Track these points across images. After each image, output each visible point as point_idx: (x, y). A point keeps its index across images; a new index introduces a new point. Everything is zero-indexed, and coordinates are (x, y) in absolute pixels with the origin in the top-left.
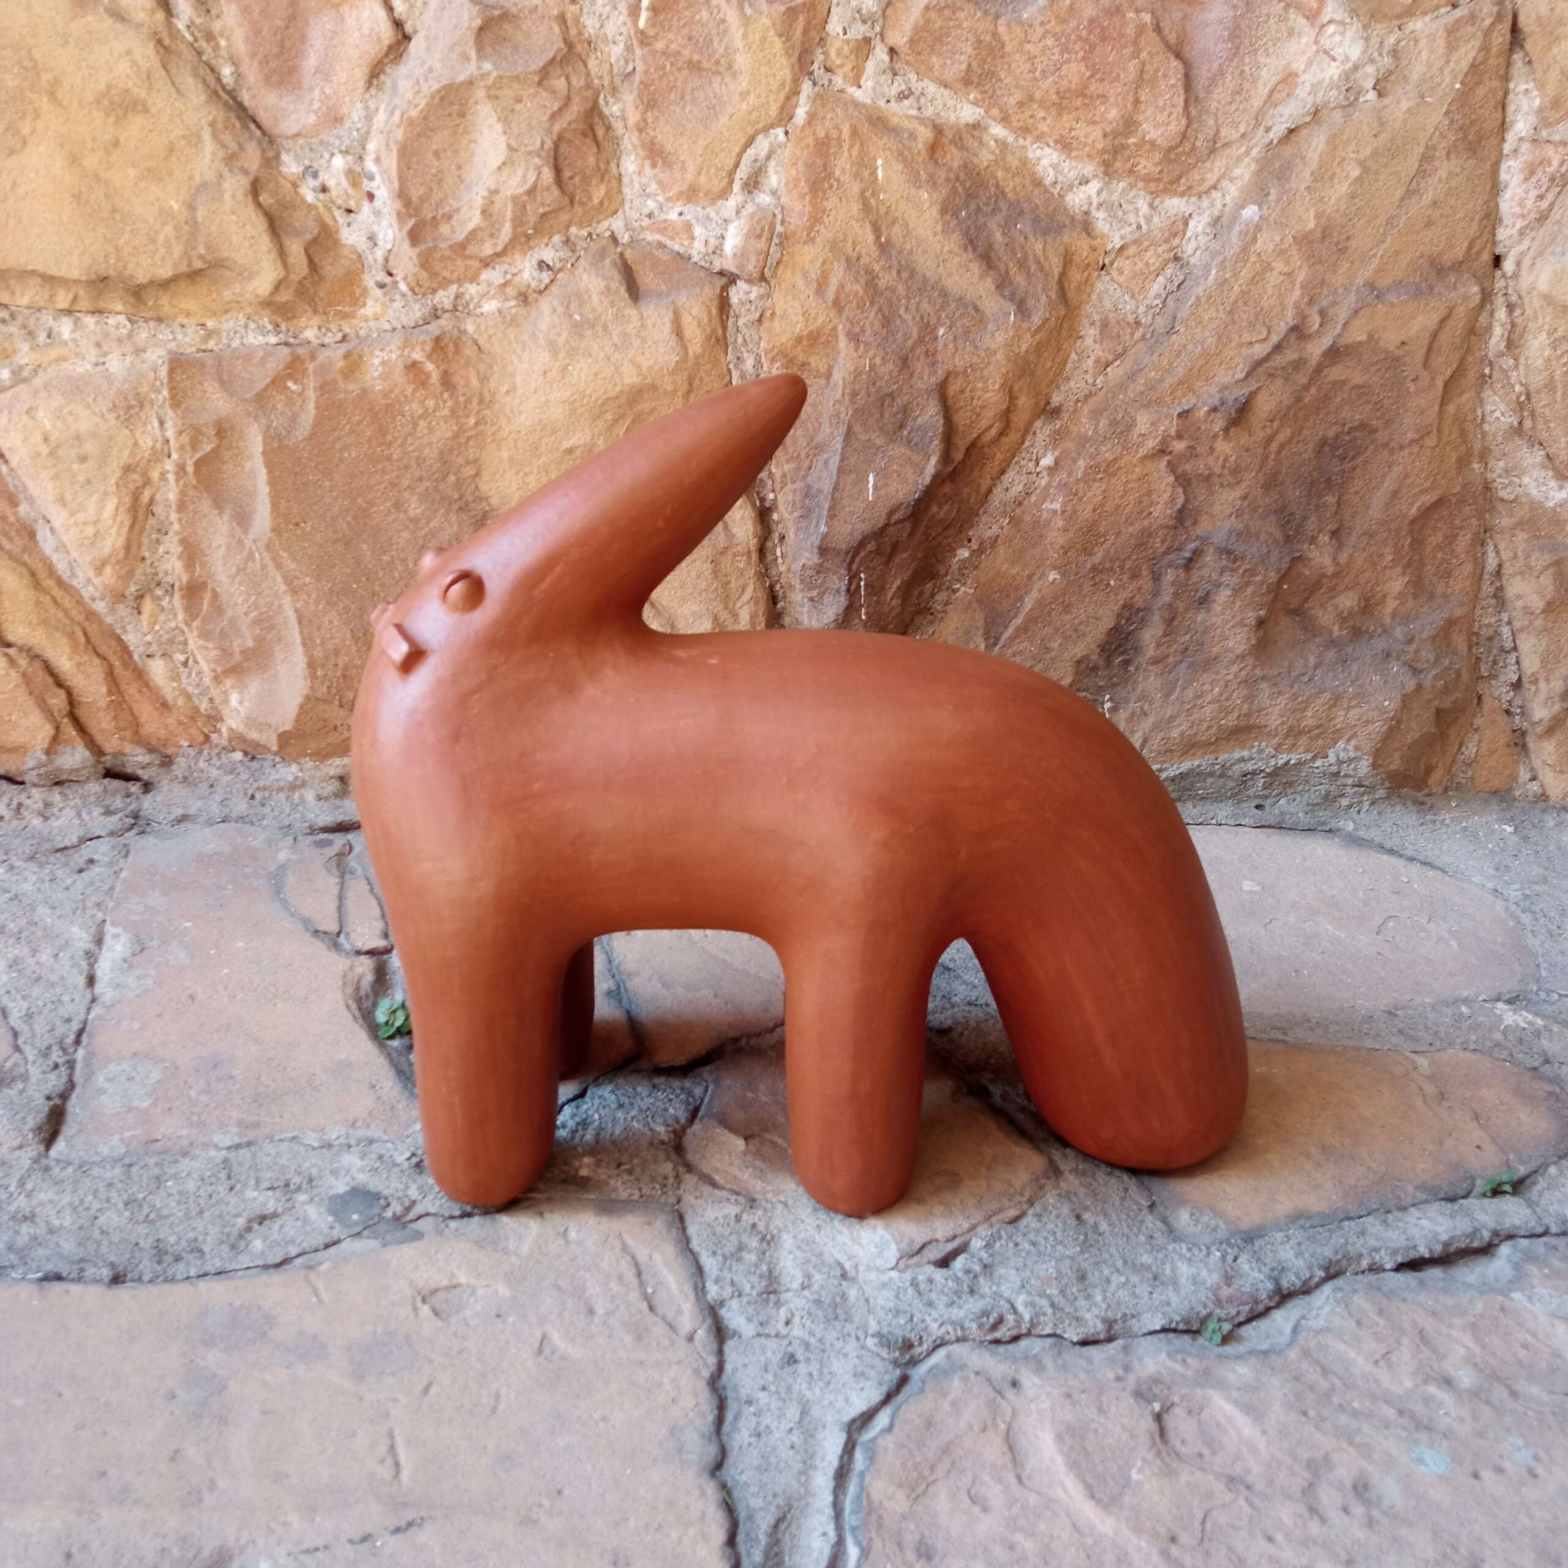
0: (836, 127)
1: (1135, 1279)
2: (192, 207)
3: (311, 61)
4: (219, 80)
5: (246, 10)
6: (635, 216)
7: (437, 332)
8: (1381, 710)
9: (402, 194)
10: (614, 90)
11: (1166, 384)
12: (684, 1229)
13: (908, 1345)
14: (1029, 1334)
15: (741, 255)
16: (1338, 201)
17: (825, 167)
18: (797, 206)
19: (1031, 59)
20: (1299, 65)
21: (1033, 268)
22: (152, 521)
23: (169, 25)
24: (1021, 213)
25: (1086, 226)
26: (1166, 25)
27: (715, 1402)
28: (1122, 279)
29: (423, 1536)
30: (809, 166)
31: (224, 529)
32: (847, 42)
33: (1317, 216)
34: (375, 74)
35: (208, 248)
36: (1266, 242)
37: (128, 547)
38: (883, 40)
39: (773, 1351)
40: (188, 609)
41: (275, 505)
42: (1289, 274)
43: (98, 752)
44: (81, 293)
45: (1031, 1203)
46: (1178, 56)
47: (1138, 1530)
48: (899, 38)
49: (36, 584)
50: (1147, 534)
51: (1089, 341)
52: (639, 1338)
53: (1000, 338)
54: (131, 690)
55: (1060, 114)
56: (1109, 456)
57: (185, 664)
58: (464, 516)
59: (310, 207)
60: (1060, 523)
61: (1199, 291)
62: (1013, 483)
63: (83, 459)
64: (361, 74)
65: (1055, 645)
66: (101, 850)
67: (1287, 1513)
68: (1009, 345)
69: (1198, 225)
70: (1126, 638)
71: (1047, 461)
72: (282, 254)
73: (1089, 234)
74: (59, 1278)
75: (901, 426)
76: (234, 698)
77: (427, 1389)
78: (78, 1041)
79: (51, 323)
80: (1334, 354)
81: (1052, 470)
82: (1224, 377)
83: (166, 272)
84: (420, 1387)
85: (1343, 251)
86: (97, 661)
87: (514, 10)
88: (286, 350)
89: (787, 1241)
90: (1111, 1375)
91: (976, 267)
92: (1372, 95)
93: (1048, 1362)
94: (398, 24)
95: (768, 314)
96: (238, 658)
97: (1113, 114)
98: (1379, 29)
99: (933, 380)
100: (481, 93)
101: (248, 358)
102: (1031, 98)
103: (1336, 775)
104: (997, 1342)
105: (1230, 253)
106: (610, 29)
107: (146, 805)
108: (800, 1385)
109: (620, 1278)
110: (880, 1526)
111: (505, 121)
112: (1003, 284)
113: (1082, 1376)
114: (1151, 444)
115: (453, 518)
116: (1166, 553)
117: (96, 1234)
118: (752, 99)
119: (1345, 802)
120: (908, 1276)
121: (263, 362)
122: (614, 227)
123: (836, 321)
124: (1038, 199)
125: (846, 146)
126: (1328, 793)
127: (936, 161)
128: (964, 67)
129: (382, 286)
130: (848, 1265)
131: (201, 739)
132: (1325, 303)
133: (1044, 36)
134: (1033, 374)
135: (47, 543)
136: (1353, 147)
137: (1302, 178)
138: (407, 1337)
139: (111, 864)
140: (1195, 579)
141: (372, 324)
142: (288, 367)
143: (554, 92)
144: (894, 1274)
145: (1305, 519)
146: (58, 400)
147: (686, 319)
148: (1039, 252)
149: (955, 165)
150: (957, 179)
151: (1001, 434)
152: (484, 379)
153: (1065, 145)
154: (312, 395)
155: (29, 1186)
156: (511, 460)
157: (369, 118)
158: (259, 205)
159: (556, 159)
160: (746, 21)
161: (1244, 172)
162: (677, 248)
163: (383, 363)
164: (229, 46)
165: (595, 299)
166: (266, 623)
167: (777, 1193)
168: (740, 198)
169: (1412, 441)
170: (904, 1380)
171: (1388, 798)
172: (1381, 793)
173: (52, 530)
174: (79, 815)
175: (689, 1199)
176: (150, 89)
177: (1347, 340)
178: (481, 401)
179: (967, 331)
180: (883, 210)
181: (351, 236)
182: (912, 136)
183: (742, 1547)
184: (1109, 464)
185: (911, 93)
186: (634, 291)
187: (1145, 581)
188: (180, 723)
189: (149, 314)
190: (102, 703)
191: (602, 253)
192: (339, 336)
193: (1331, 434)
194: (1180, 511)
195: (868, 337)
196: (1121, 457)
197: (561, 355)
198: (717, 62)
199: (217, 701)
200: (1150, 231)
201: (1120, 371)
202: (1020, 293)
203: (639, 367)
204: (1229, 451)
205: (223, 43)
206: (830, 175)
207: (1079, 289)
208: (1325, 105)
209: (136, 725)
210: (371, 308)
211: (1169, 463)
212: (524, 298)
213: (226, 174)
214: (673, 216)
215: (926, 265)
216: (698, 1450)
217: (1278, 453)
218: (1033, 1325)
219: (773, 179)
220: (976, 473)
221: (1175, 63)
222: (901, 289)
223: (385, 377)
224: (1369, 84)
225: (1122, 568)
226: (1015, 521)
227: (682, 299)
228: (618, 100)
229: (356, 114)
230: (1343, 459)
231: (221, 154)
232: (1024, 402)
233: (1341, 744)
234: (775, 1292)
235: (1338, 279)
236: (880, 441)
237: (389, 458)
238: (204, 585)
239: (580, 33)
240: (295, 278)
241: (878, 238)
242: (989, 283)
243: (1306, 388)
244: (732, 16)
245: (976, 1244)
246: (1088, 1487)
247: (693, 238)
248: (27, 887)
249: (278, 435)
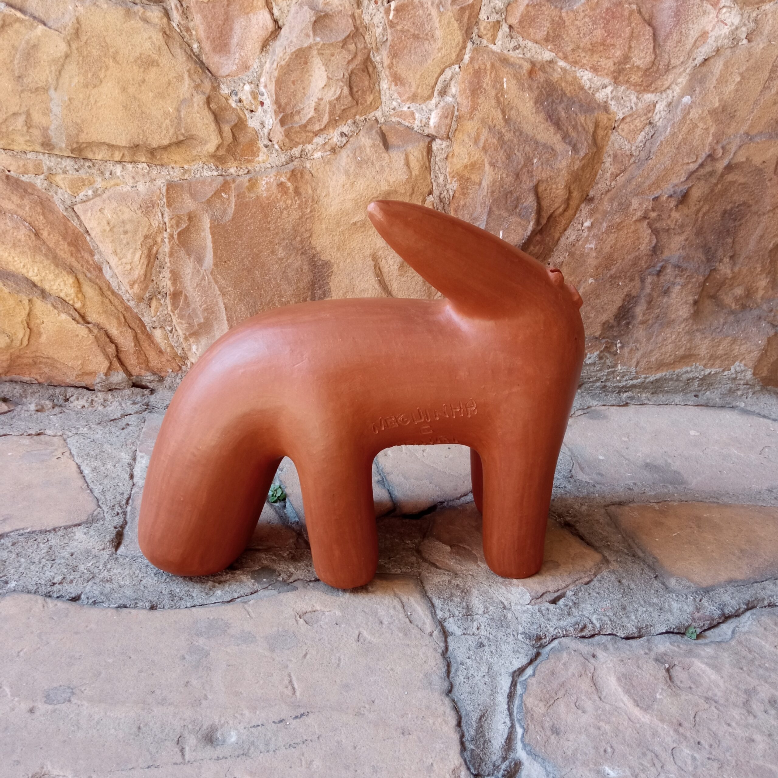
0: (484, 64)
1: (650, 609)
2: (178, 110)
3: (235, 40)
4: (192, 50)
5: (205, 17)
6: (387, 109)
7: (292, 168)
8: (757, 345)
9: (277, 102)
10: (377, 49)
11: (647, 184)
12: (424, 587)
13: (539, 638)
14: (599, 634)
15: (438, 127)
16: (730, 93)
17: (478, 83)
18: (465, 102)
19: (578, 28)
20: (709, 28)
21: (580, 129)
22: (157, 262)
23: (169, 24)
24: (574, 102)
25: (606, 108)
26: (643, 10)
27: (446, 663)
28: (623, 134)
29: (309, 720)
30: (470, 83)
31: (191, 265)
32: (489, 23)
33: (719, 101)
34: (265, 46)
35: (186, 130)
36: (694, 114)
37: (145, 275)
38: (506, 22)
39: (472, 641)
40: (173, 304)
41: (215, 253)
42: (706, 129)
43: (129, 374)
44: (126, 153)
45: (595, 575)
46: (650, 25)
47: (662, 720)
48: (514, 20)
49: (102, 294)
50: (638, 259)
51: (608, 164)
52: (406, 635)
53: (564, 163)
54: (145, 345)
55: (592, 54)
56: (618, 220)
57: (171, 331)
58: (304, 257)
59: (234, 109)
60: (594, 255)
61: (662, 138)
62: (571, 235)
63: (126, 232)
64: (258, 46)
65: (592, 315)
66: (132, 420)
67: (736, 713)
68: (568, 166)
69: (660, 107)
70: (628, 312)
71: (587, 224)
72: (220, 132)
73: (607, 112)
74: (125, 607)
75: (516, 207)
76: (194, 348)
77: (305, 656)
78: (127, 503)
79: (112, 167)
80: (729, 168)
81: (590, 228)
82: (675, 180)
83: (166, 142)
84: (302, 655)
85: (733, 117)
86: (130, 330)
87: (331, 13)
88: (221, 178)
89: (475, 592)
90: (642, 653)
91: (552, 129)
92: (745, 41)
93: (610, 646)
94: (276, 21)
95: (450, 155)
96: (196, 328)
97: (618, 53)
98: (748, 9)
99: (531, 184)
100: (315, 52)
101: (204, 182)
102: (578, 47)
103: (735, 379)
104: (583, 637)
105: (677, 120)
106: (376, 20)
107: (152, 400)
108: (487, 656)
109: (394, 608)
110: (532, 719)
111: (326, 65)
112: (565, 137)
113: (628, 653)
114: (639, 214)
115: (299, 257)
116: (647, 268)
117: (142, 588)
118: (443, 51)
119: (739, 393)
120: (536, 607)
121: (210, 184)
122: (377, 115)
123: (484, 157)
124: (581, 95)
125: (488, 73)
126: (731, 388)
127: (532, 79)
128: (545, 33)
129: (266, 146)
130: (506, 603)
131: (178, 368)
132: (725, 143)
133: (584, 17)
134: (580, 180)
135: (107, 274)
136: (736, 66)
137: (712, 82)
138: (294, 633)
139: (137, 426)
140: (662, 281)
141: (262, 165)
142: (222, 186)
143: (349, 51)
144: (529, 606)
145: (716, 250)
146: (114, 204)
147: (411, 158)
148: (583, 121)
149: (542, 80)
150: (542, 87)
151: (565, 210)
152: (314, 190)
153: (595, 69)
154: (233, 199)
155: (109, 566)
156: (327, 229)
157: (262, 66)
158: (210, 108)
159: (350, 82)
160: (441, 14)
161: (683, 80)
162: (407, 124)
163: (267, 183)
164: (197, 34)
165: (368, 149)
166: (210, 310)
167: (468, 570)
168: (437, 99)
169: (769, 211)
170: (538, 654)
171: (761, 390)
172: (758, 388)
173: (110, 267)
174: (121, 404)
175: (425, 573)
176: (160, 55)
177: (735, 161)
178: (313, 200)
179: (548, 160)
180: (506, 103)
181: (253, 123)
182: (521, 67)
183: (464, 728)
184: (619, 224)
185: (520, 46)
186: (386, 145)
187: (637, 283)
188: (168, 361)
189: (157, 163)
190: (131, 351)
191: (371, 128)
192: (246, 171)
193: (729, 208)
194: (654, 247)
195: (500, 164)
196: (624, 220)
197: (351, 178)
198: (427, 34)
199: (186, 349)
200: (637, 110)
201: (623, 179)
202: (574, 141)
203: (389, 182)
204: (678, 217)
205: (194, 33)
206: (481, 87)
207: (602, 139)
208: (722, 47)
209: (147, 362)
210: (261, 157)
211: (648, 223)
212: (334, 150)
213: (195, 94)
214: (405, 109)
215: (528, 129)
216: (440, 684)
217: (703, 217)
218: (601, 629)
219: (453, 89)
220: (552, 230)
221: (648, 28)
222: (515, 141)
223: (268, 190)
224: (744, 36)
225: (625, 276)
226: (572, 255)
227: (409, 149)
228: (379, 54)
229: (256, 65)
230: (735, 220)
231: (193, 84)
232: (575, 194)
233: (737, 363)
234: (470, 615)
235: (731, 131)
236: (505, 215)
237: (269, 229)
238: (181, 292)
239: (362, 23)
240: (226, 143)
241: (504, 116)
242: (559, 137)
243: (716, 185)
244: (434, 12)
245: (569, 593)
246: (635, 701)
247: (415, 119)
249: (217, 219)
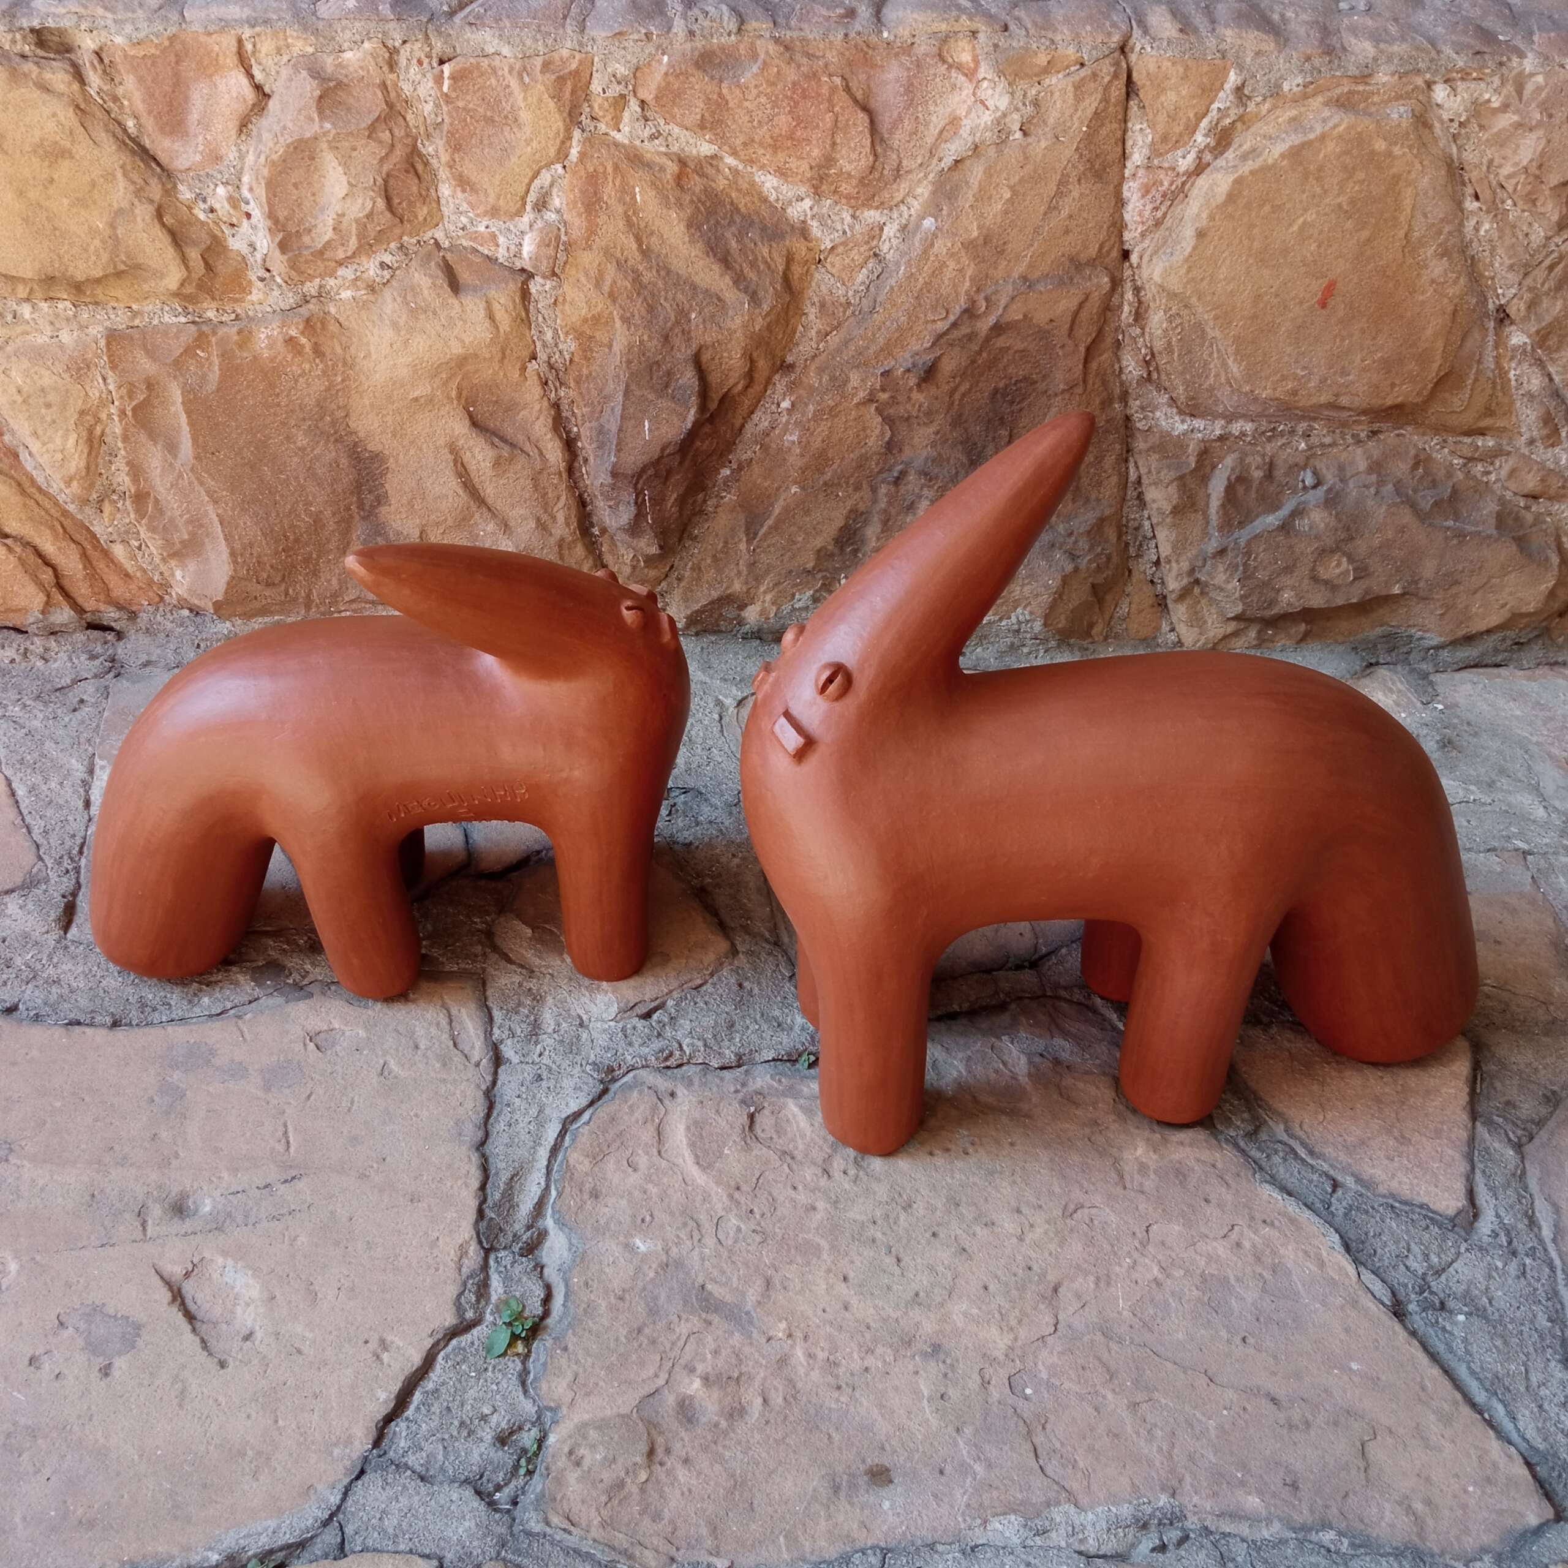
0: (602, 164)
1: (765, 1027)
2: (112, 226)
3: (194, 116)
4: (125, 131)
5: (141, 80)
6: (453, 228)
7: (307, 314)
8: (1047, 587)
9: (271, 215)
10: (428, 136)
11: (871, 351)
12: (485, 991)
13: (611, 1070)
14: (688, 1063)
15: (536, 258)
16: (995, 216)
17: (595, 193)
18: (577, 222)
19: (750, 112)
20: (962, 112)
21: (762, 267)
22: (104, 448)
23: (84, 91)
24: (752, 224)
25: (804, 232)
26: (853, 85)
27: (487, 1105)
28: (834, 271)
29: (300, 1185)
30: (583, 192)
31: (159, 455)
32: (607, 99)
33: (979, 227)
34: (244, 125)
35: (128, 257)
36: (941, 247)
37: (88, 468)
38: (635, 95)
39: (529, 1072)
40: (137, 511)
41: (195, 440)
42: (961, 270)
43: (79, 610)
44: (36, 287)
45: (712, 975)
46: (865, 109)
47: (718, 1183)
48: (647, 93)
49: (23, 492)
50: (864, 459)
51: (812, 317)
52: (444, 1065)
53: (738, 321)
54: (101, 565)
55: (775, 152)
56: (831, 403)
57: (139, 548)
58: (339, 446)
59: (202, 223)
60: (798, 451)
61: (892, 282)
62: (761, 420)
63: (48, 406)
64: (233, 126)
65: (800, 539)
66: (88, 691)
67: (809, 1173)
68: (745, 326)
69: (890, 230)
70: (855, 533)
71: (786, 404)
72: (184, 260)
73: (806, 239)
74: (79, 1023)
75: (667, 386)
76: (178, 574)
77: (309, 1096)
78: (81, 852)
79: (15, 307)
80: (998, 329)
81: (790, 411)
82: (916, 346)
83: (98, 273)
84: (305, 1096)
85: (1001, 253)
86: (73, 546)
87: (345, 81)
88: (193, 328)
89: (550, 1000)
90: (732, 1089)
91: (716, 268)
92: (1018, 135)
93: (696, 1080)
94: (258, 88)
95: (560, 299)
96: (178, 546)
97: (816, 152)
98: (1023, 84)
99: (689, 352)
100: (325, 146)
101: (165, 334)
102: (753, 141)
103: (1018, 631)
104: (668, 1067)
105: (914, 254)
106: (422, 91)
107: (119, 651)
108: (541, 1095)
109: (438, 1024)
110: (571, 1179)
111: (346, 166)
112: (739, 280)
113: (715, 1089)
114: (862, 394)
115: (331, 446)
116: (880, 472)
117: (101, 993)
118: (534, 144)
119: (1025, 650)
120: (620, 1025)
121: (177, 336)
122: (436, 236)
123: (611, 308)
124: (765, 212)
125: (610, 179)
126: (1012, 644)
127: (682, 188)
128: (699, 117)
129: (262, 280)
130: (585, 1017)
131: (157, 599)
132: (989, 291)
133: (758, 96)
134: (768, 344)
135: (28, 464)
136: (1004, 175)
137: (967, 198)
138: (299, 1063)
139: (96, 705)
140: (902, 492)
141: (258, 307)
142: (196, 340)
143: (381, 142)
144: (612, 1024)
145: (984, 447)
146: (25, 364)
147: (496, 307)
148: (766, 255)
149: (697, 190)
150: (700, 201)
151: (746, 387)
152: (346, 348)
153: (782, 173)
154: (216, 361)
155: (55, 960)
156: (372, 405)
157: (242, 158)
158: (163, 225)
159: (386, 191)
160: (525, 87)
161: (924, 191)
162: (486, 252)
163: (268, 337)
164: (131, 105)
165: (426, 292)
166: (197, 522)
167: (547, 967)
168: (532, 216)
169: (1064, 391)
170: (605, 1091)
171: (1059, 646)
172: (1053, 643)
173: (30, 454)
174: (71, 659)
175: (491, 970)
176: (73, 142)
177: (1008, 318)
178: (345, 364)
179: (713, 316)
180: (642, 225)
181: (236, 244)
182: (662, 169)
183: (489, 1191)
184: (831, 409)
185: (660, 134)
186: (455, 285)
187: (866, 492)
188: (140, 588)
189: (88, 300)
190: (80, 576)
191: (429, 257)
192: (233, 316)
193: (1001, 385)
194: (888, 443)
195: (637, 320)
196: (840, 403)
197: (403, 333)
198: (506, 117)
199: (166, 574)
200: (853, 235)
201: (837, 339)
202: (753, 286)
203: (463, 342)
204: (922, 399)
205: (126, 103)
206: (600, 200)
207: (801, 279)
208: (983, 142)
209: (107, 590)
210: (255, 296)
211: (877, 409)
212: (372, 288)
213: (136, 202)
214: (481, 228)
215: (678, 265)
216: (472, 1134)
217: (961, 400)
218: (691, 1057)
219: (556, 202)
220: (730, 414)
221: (862, 116)
222: (660, 284)
223: (270, 347)
224: (1016, 126)
225: (847, 483)
226: (764, 448)
227: (492, 293)
228: (432, 143)
229: (232, 155)
230: (1012, 403)
231: (131, 188)
232: (762, 364)
233: (1019, 610)
234: (536, 1034)
235: (999, 273)
236: (651, 397)
237: (278, 405)
238: (148, 494)
239: (399, 96)
240: (195, 276)
241: (640, 246)
242: (727, 279)
243: (979, 353)
244: (514, 84)
245: (670, 1003)
246: (697, 1157)
247: (498, 245)
248: (37, 723)
249: (193, 390)
